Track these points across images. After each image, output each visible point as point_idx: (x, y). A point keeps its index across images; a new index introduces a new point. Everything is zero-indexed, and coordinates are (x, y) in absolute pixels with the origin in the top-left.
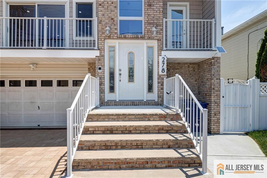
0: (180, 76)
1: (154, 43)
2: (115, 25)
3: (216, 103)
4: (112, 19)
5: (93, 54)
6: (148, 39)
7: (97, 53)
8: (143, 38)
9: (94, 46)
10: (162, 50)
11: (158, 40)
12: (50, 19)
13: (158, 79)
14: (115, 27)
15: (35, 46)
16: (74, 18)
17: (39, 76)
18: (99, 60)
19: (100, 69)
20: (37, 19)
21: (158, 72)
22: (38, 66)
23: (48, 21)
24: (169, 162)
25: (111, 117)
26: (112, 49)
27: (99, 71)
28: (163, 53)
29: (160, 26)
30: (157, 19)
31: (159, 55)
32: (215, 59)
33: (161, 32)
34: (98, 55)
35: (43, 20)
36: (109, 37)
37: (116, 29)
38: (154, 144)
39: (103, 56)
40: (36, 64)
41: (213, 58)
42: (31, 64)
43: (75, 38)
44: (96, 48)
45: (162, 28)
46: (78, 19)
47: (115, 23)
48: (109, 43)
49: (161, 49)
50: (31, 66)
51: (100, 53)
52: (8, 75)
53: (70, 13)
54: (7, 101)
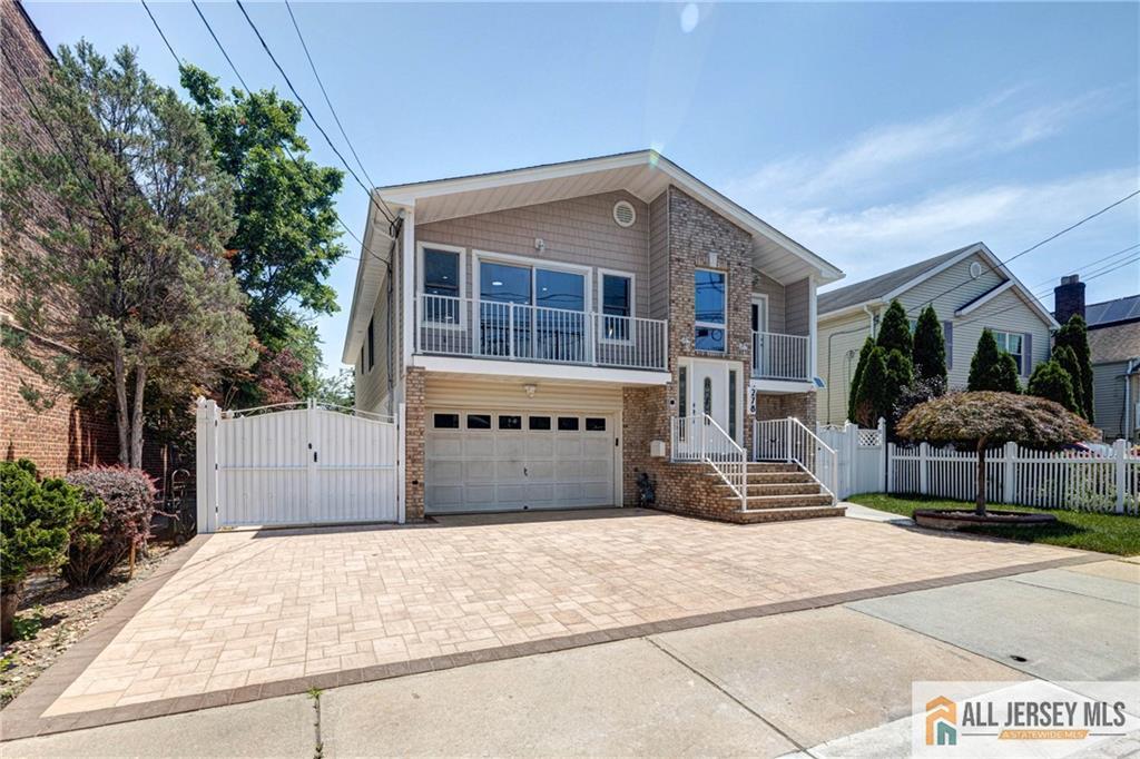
0: (796, 420)
1: (738, 367)
2: (692, 335)
4: (689, 325)
5: (657, 378)
6: (730, 359)
7: (668, 378)
8: (725, 357)
10: (750, 377)
11: (745, 362)
13: (745, 421)
14: (693, 339)
15: (583, 360)
18: (672, 388)
19: (672, 403)
21: (745, 411)
22: (537, 389)
26: (683, 373)
27: (671, 406)
28: (752, 382)
29: (748, 341)
30: (744, 330)
31: (746, 385)
32: (811, 394)
34: (670, 380)
36: (684, 353)
39: (676, 383)
40: (535, 385)
41: (809, 393)
42: (526, 385)
44: (666, 368)
47: (693, 332)
48: (681, 361)
49: (747, 377)
50: (528, 388)
51: (672, 377)
52: (464, 405)
53: (593, 293)
54: (463, 458)
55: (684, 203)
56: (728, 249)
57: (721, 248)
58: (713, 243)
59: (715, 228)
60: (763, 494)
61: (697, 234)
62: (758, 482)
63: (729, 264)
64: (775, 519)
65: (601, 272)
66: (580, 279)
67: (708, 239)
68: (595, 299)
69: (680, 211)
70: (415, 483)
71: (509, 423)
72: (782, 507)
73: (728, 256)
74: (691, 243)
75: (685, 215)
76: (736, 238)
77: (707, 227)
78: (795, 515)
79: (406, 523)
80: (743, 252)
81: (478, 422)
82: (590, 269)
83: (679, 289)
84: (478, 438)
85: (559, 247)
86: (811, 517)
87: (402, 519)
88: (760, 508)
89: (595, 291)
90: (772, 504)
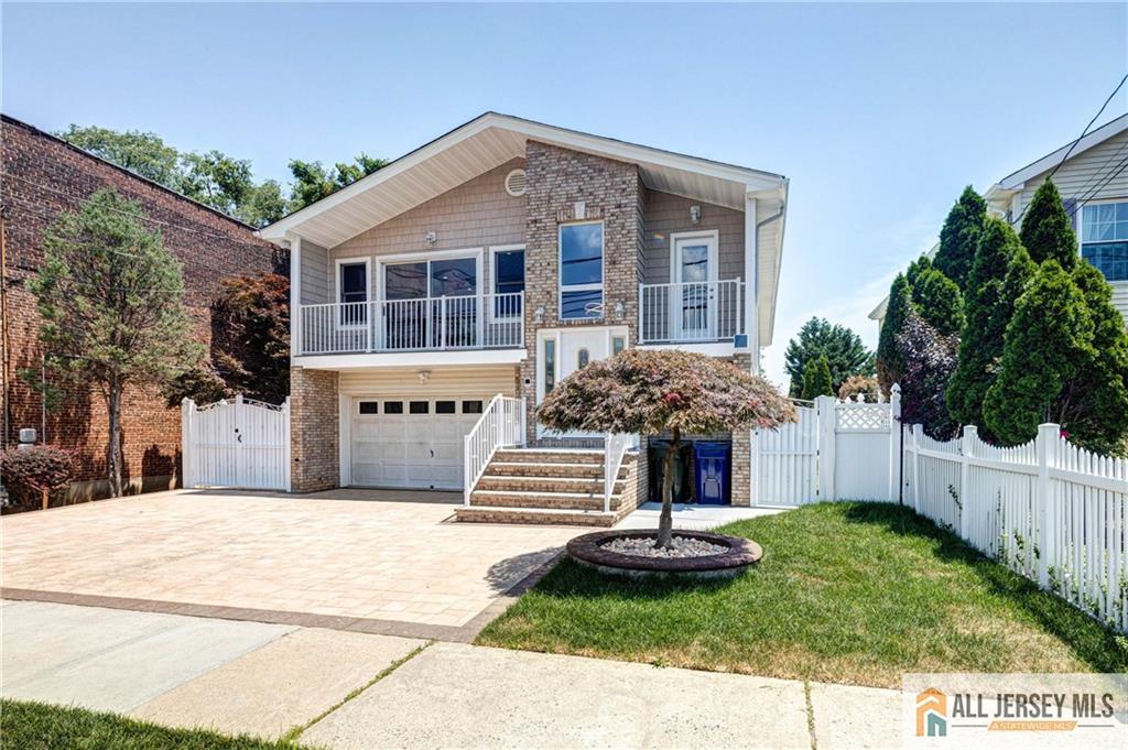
1: (623, 332)
2: (552, 303)
3: (740, 445)
4: (548, 293)
5: (518, 356)
6: (609, 325)
7: (523, 354)
8: (601, 323)
9: (519, 342)
10: (636, 345)
11: (631, 326)
12: (450, 298)
14: (554, 307)
16: (492, 294)
17: (433, 394)
18: (527, 366)
19: (528, 382)
20: (429, 299)
22: (431, 376)
23: (447, 301)
24: (574, 502)
25: (527, 456)
26: (550, 347)
27: (526, 385)
29: (632, 299)
30: (626, 287)
32: (741, 358)
33: (635, 310)
34: (525, 357)
35: (440, 301)
36: (543, 326)
37: (556, 310)
38: (568, 487)
39: (534, 359)
40: (429, 372)
42: (420, 372)
43: (492, 320)
44: (522, 345)
45: (635, 302)
46: (499, 295)
47: (553, 300)
48: (543, 335)
50: (421, 375)
51: (529, 354)
52: (382, 393)
53: (486, 274)
54: (381, 440)
55: (543, 154)
56: (601, 193)
57: (591, 194)
58: (581, 190)
59: (584, 172)
60: (530, 489)
61: (560, 186)
62: (546, 475)
63: (602, 210)
64: (498, 520)
65: (493, 250)
66: (472, 262)
67: (573, 188)
68: (486, 280)
69: (538, 166)
70: (297, 460)
71: (419, 407)
72: (533, 507)
73: (602, 200)
74: (550, 198)
75: (543, 169)
76: (612, 176)
77: (572, 173)
78: (527, 518)
79: (292, 493)
80: (624, 190)
81: (393, 408)
82: (481, 250)
83: (536, 254)
84: (392, 422)
85: (451, 235)
86: (553, 523)
87: (288, 488)
88: (500, 506)
89: (486, 271)
90: (519, 503)
